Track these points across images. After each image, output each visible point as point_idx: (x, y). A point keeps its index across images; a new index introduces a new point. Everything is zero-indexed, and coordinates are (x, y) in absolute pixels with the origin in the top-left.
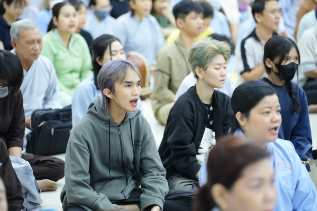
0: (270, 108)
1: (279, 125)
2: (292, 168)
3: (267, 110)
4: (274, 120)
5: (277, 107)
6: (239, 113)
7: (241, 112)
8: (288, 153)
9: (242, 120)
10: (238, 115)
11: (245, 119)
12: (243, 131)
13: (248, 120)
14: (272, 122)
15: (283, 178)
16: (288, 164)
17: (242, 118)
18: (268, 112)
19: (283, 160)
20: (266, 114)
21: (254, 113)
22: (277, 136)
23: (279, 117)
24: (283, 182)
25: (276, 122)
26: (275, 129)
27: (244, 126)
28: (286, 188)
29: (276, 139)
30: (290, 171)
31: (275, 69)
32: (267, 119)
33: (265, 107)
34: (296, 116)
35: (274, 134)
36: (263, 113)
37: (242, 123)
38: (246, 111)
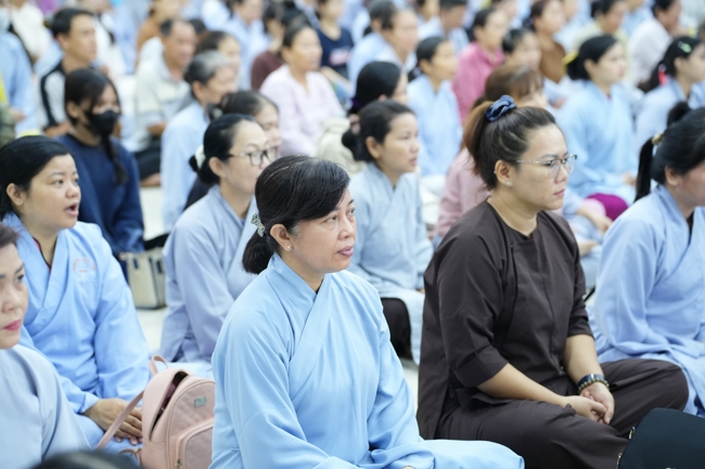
0: (63, 174)
1: (77, 201)
2: (96, 268)
3: (59, 177)
4: (71, 194)
5: (74, 174)
6: (12, 185)
7: (15, 183)
8: (91, 244)
9: (19, 196)
10: (11, 189)
11: (23, 195)
12: (19, 215)
13: (28, 196)
14: (67, 196)
15: (82, 284)
16: (92, 261)
17: (17, 194)
18: (61, 182)
19: (83, 255)
20: (58, 184)
21: (38, 184)
22: (76, 219)
23: (76, 189)
24: (81, 290)
25: (73, 196)
26: (72, 208)
27: (22, 205)
28: (84, 299)
29: (74, 224)
30: (93, 273)
31: (84, 119)
32: (60, 192)
33: (55, 174)
34: (121, 190)
35: (72, 216)
36: (53, 183)
37: (17, 202)
38: (24, 182)
